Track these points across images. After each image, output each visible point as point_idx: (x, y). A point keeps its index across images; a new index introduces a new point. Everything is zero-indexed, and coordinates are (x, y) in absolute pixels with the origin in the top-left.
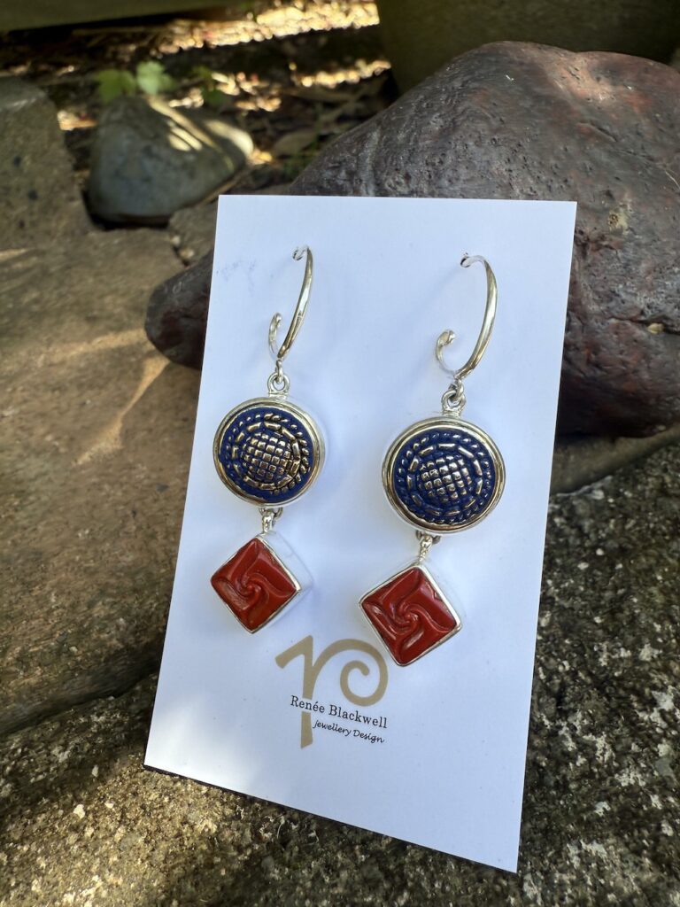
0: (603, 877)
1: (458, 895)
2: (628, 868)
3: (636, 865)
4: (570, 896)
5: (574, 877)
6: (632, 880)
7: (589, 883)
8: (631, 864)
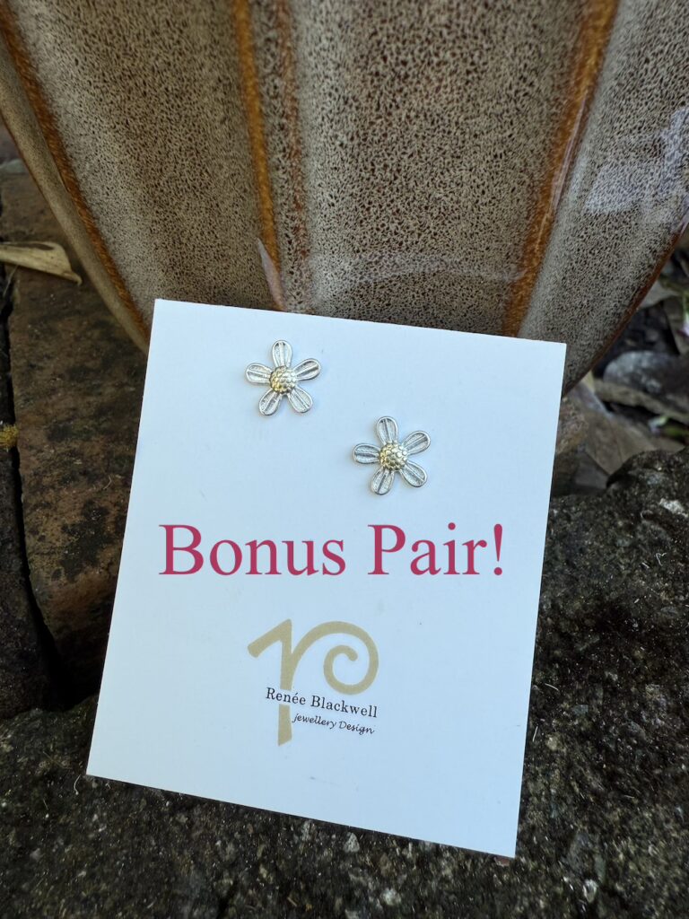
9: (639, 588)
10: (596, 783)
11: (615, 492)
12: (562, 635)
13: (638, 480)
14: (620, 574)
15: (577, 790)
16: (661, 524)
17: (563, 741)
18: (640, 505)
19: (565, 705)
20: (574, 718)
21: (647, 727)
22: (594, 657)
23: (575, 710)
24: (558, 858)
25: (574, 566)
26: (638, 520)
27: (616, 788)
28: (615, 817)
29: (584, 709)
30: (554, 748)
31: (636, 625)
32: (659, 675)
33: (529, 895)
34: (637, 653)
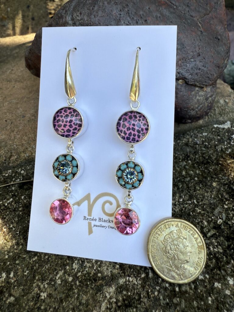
0: (100, 268)
1: (52, 262)
2: (110, 267)
3: (113, 266)
4: (86, 271)
5: (91, 265)
6: (109, 271)
7: (95, 268)
8: (112, 266)
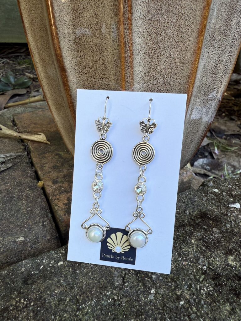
9: (209, 208)
10: (204, 248)
11: (201, 188)
12: (192, 220)
13: (207, 185)
14: (205, 206)
15: (200, 250)
16: (213, 194)
17: (196, 241)
18: (208, 191)
19: (195, 233)
20: (197, 236)
21: (214, 237)
22: (201, 224)
23: (197, 234)
24: (197, 263)
25: (193, 205)
26: (208, 194)
27: (208, 249)
28: (209, 254)
29: (200, 234)
30: (194, 242)
31: (210, 216)
32: (216, 226)
33: (192, 269)
34: (211, 222)
